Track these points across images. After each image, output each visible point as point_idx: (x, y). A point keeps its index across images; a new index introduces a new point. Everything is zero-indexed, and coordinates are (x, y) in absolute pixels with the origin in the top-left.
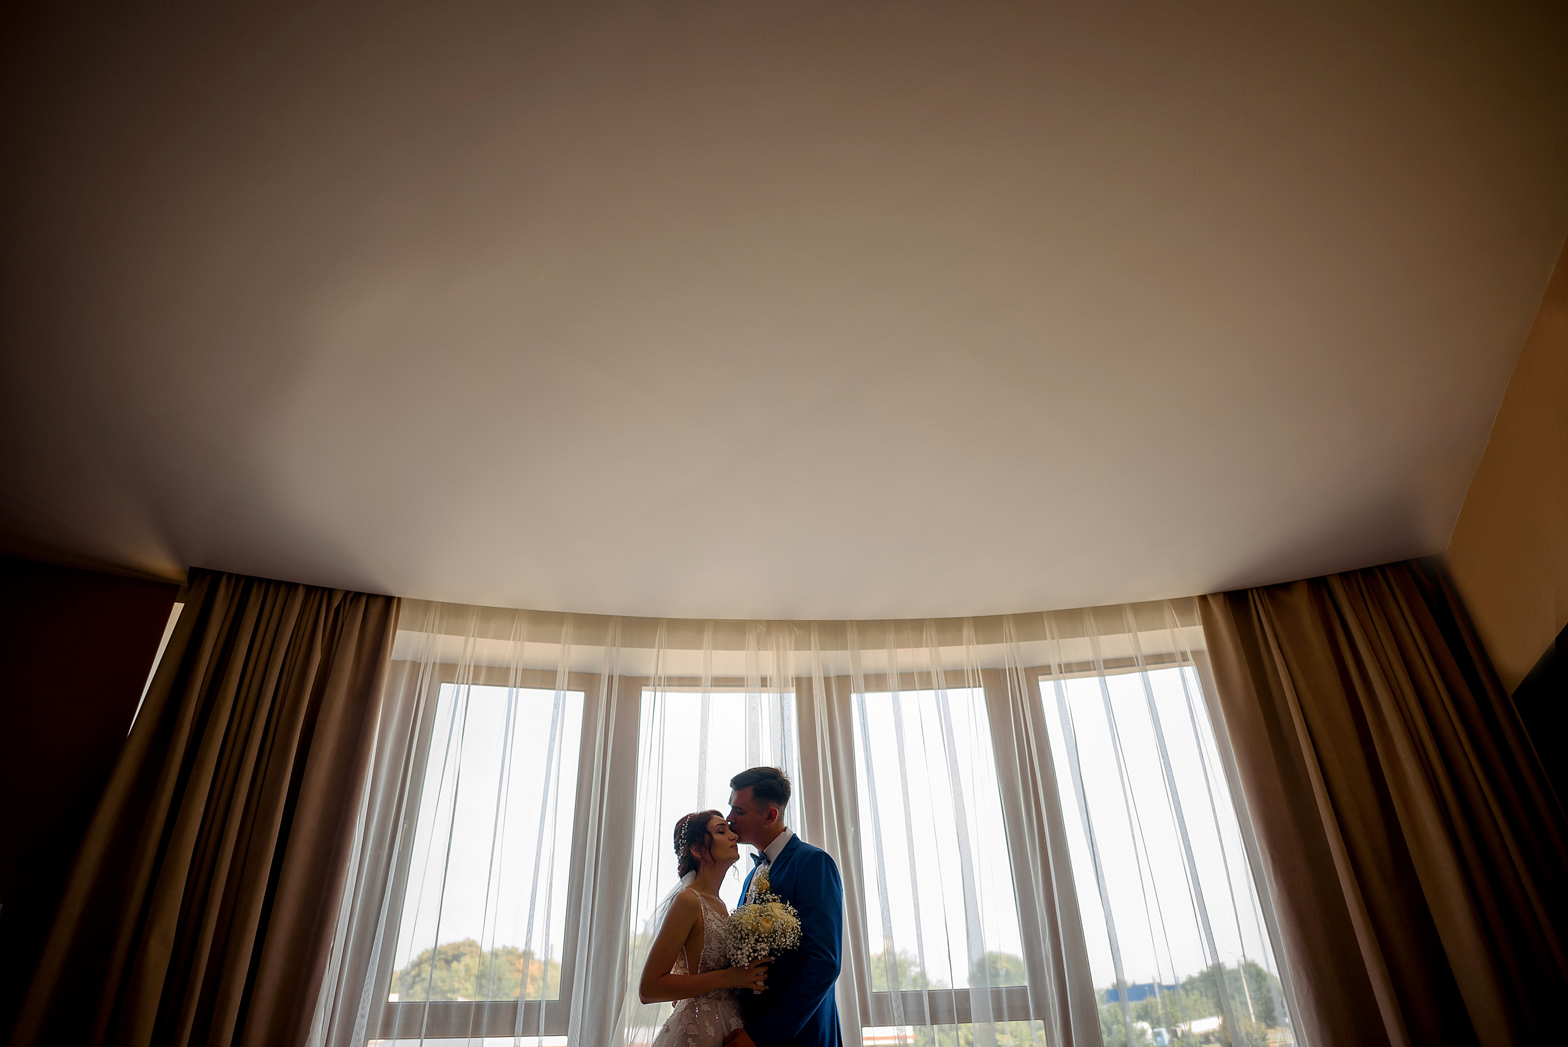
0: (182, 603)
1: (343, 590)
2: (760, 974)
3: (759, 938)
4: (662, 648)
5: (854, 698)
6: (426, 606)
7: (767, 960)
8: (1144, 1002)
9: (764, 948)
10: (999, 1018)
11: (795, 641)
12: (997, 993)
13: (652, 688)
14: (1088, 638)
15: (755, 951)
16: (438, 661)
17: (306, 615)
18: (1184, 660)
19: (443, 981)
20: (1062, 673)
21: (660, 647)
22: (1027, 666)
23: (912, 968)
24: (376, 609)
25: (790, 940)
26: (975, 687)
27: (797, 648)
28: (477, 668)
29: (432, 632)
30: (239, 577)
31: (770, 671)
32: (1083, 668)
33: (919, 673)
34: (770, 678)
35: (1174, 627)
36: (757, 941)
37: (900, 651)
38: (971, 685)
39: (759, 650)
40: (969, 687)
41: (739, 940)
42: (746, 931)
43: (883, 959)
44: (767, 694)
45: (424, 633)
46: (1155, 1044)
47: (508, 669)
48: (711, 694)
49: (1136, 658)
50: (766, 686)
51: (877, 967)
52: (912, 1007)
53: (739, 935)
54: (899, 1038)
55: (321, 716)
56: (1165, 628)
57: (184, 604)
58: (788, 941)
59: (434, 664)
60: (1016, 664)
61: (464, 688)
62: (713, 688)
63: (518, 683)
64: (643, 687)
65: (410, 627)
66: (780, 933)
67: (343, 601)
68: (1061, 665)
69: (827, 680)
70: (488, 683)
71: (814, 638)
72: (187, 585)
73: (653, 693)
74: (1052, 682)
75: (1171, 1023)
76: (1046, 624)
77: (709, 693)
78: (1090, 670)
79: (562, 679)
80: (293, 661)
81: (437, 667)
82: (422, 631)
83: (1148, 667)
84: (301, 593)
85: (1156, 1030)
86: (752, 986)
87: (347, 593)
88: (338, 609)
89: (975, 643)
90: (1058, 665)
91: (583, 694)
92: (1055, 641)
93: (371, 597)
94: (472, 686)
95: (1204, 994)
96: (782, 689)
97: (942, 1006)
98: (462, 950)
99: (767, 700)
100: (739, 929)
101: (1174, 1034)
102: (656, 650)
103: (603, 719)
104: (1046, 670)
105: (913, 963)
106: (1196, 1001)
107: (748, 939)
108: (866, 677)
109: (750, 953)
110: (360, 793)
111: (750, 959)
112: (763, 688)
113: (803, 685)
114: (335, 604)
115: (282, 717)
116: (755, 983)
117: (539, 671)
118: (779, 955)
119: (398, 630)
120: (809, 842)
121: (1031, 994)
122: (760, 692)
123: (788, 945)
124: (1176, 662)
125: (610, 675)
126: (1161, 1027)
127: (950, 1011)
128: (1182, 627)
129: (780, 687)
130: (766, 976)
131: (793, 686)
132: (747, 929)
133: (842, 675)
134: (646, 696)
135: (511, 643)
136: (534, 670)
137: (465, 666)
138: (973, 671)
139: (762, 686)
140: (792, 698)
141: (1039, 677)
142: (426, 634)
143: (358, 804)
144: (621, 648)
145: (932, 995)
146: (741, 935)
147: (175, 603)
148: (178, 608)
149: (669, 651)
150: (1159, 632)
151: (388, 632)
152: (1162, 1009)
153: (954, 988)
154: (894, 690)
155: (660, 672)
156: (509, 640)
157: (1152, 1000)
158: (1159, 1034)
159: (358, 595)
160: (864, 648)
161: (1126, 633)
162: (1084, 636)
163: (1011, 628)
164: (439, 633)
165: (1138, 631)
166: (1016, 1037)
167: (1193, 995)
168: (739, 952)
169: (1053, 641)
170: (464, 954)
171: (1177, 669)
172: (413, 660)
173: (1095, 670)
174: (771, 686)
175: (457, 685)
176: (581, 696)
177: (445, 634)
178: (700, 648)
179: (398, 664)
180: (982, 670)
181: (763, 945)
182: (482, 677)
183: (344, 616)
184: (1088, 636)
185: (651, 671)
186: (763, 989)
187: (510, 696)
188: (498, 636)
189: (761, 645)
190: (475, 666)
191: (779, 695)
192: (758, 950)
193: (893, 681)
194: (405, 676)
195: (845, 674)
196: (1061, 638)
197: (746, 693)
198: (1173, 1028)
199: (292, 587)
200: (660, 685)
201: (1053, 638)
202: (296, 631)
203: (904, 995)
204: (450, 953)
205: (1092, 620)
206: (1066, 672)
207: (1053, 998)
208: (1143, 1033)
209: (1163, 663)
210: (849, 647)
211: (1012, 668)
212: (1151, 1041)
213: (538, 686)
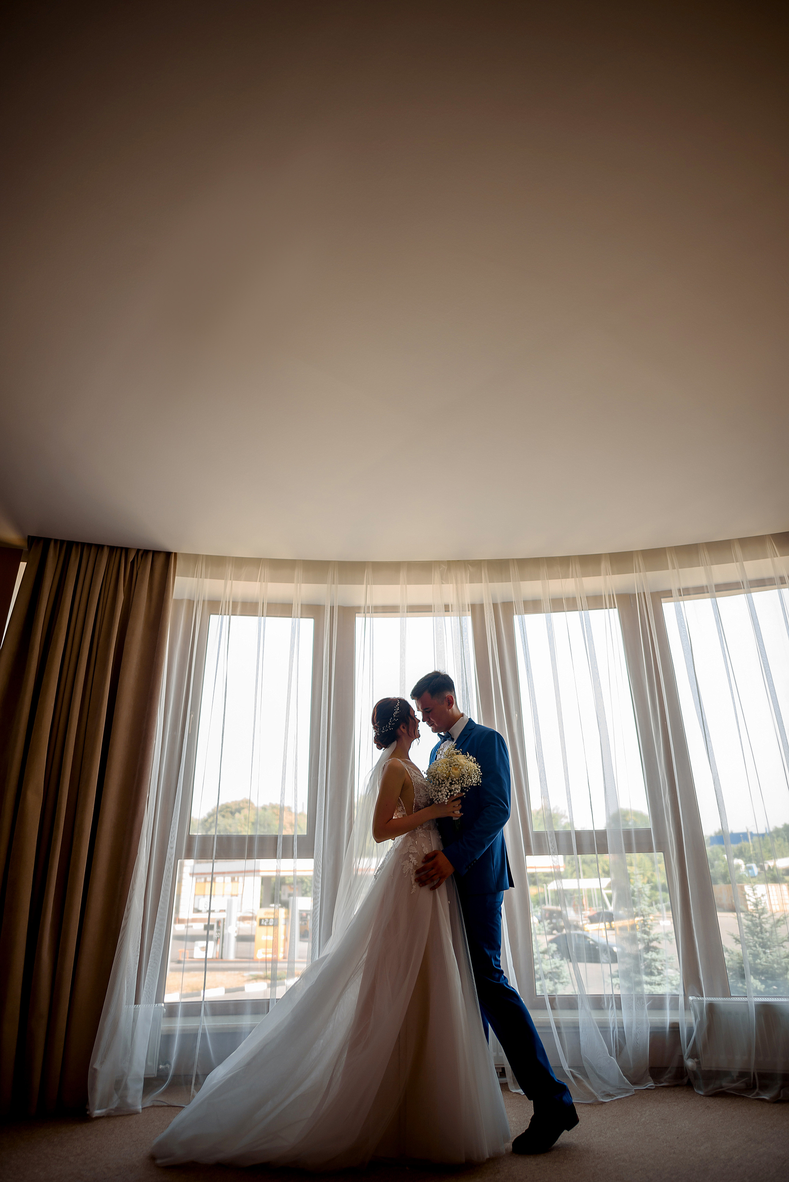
0: (26, 562)
1: (135, 549)
2: (456, 806)
3: (452, 782)
4: (369, 584)
5: (516, 618)
6: (196, 558)
7: (460, 796)
8: (739, 845)
9: (457, 789)
10: (629, 850)
11: (470, 576)
12: (627, 834)
13: (363, 614)
14: (703, 567)
15: (450, 791)
16: (206, 599)
17: (111, 568)
18: (782, 583)
19: (230, 826)
20: (681, 596)
21: (368, 583)
22: (653, 591)
23: (563, 819)
24: (160, 561)
25: (475, 779)
26: (611, 608)
27: (471, 582)
28: (235, 603)
29: (201, 578)
30: (62, 542)
31: (451, 599)
32: (699, 591)
33: (566, 598)
34: (452, 605)
35: (774, 557)
36: (451, 784)
37: (552, 582)
38: (608, 606)
39: (443, 583)
40: (606, 608)
41: (438, 785)
42: (442, 779)
43: (541, 813)
44: (449, 617)
45: (195, 578)
46: (747, 875)
47: (257, 604)
48: (407, 618)
49: (742, 582)
50: (449, 611)
51: (537, 819)
52: (563, 842)
53: (438, 782)
54: (554, 867)
55: (127, 639)
56: (768, 558)
57: (26, 563)
58: (474, 781)
59: (204, 601)
60: (643, 589)
61: (226, 618)
62: (409, 614)
63: (265, 614)
64: (356, 614)
65: (185, 574)
66: (467, 776)
67: (136, 556)
68: (680, 589)
69: (495, 606)
70: (242, 614)
71: (484, 574)
72: (27, 550)
73: (364, 618)
74: (673, 603)
75: (759, 861)
76: (668, 557)
77: (406, 617)
78: (704, 593)
79: (296, 609)
80: (105, 601)
81: (206, 603)
82: (194, 577)
83: (752, 589)
84: (106, 552)
85: (748, 865)
86: (452, 815)
87: (138, 550)
88: (133, 562)
89: (611, 574)
90: (678, 589)
91: (312, 620)
92: (676, 570)
93: (155, 553)
94: (232, 616)
95: (786, 840)
96: (461, 613)
97: (586, 842)
98: (241, 805)
99: (450, 622)
100: (437, 777)
101: (762, 868)
102: (364, 586)
103: (328, 635)
104: (668, 594)
105: (563, 816)
106: (780, 845)
107: (444, 783)
108: (525, 602)
109: (447, 793)
110: (158, 693)
111: (449, 797)
112: (446, 613)
113: (477, 610)
114: (131, 559)
115: (100, 641)
116: (453, 812)
117: (280, 604)
118: (467, 790)
119: (176, 577)
120: (484, 724)
121: (654, 834)
122: (444, 616)
123: (474, 783)
124: (775, 585)
125: (332, 605)
126: (752, 863)
127: (592, 845)
128: (780, 556)
129: (460, 611)
130: (461, 806)
131: (469, 610)
132: (443, 777)
133: (506, 601)
134: (359, 621)
135: (258, 584)
136: (276, 604)
137: (226, 602)
138: (609, 596)
139: (445, 611)
140: (468, 620)
141: (662, 599)
142: (197, 579)
143: (158, 700)
144: (339, 585)
145: (578, 834)
146: (439, 781)
147: (21, 563)
148: (23, 566)
149: (375, 587)
150: (761, 561)
151: (170, 578)
152: (753, 851)
153: (595, 829)
154: (547, 612)
155: (368, 603)
156: (257, 581)
157: (746, 843)
158: (750, 868)
159: (146, 552)
160: (523, 579)
161: (734, 562)
162: (700, 566)
163: (640, 561)
164: (206, 578)
165: (744, 561)
166: (640, 867)
167: (778, 841)
168: (440, 794)
169: (673, 570)
170: (243, 808)
171: (776, 591)
172: (189, 598)
173: (708, 592)
174: (452, 611)
175: (221, 616)
176: (311, 621)
177: (210, 578)
178: (397, 583)
179: (178, 602)
180: (617, 595)
181: (456, 786)
182: (239, 609)
183: (138, 567)
184: (702, 566)
185: (362, 603)
186: (460, 816)
187: (260, 624)
188: (249, 579)
189: (444, 580)
190: (233, 602)
191: (458, 617)
192: (453, 790)
193: (546, 605)
194: (184, 608)
195: (509, 600)
196: (680, 568)
197: (433, 617)
198: (761, 864)
199: (100, 547)
200: (369, 613)
201: (674, 568)
202: (105, 581)
203: (557, 834)
204: (234, 808)
205: (706, 553)
206: (684, 595)
207: (671, 836)
208: (738, 867)
209: (765, 586)
210: (511, 579)
211: (640, 593)
212: (745, 873)
213: (279, 615)
